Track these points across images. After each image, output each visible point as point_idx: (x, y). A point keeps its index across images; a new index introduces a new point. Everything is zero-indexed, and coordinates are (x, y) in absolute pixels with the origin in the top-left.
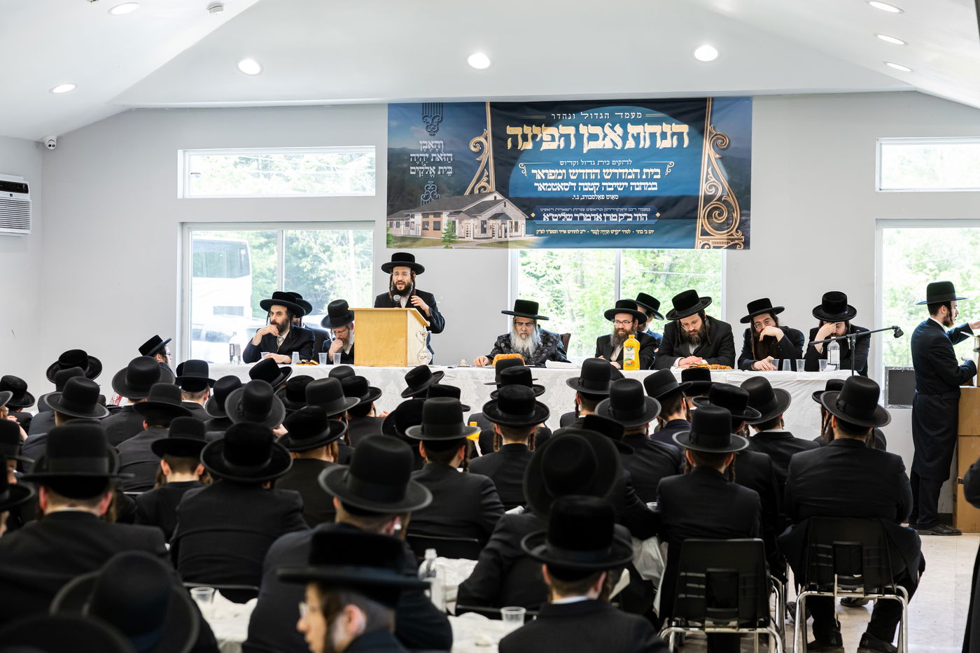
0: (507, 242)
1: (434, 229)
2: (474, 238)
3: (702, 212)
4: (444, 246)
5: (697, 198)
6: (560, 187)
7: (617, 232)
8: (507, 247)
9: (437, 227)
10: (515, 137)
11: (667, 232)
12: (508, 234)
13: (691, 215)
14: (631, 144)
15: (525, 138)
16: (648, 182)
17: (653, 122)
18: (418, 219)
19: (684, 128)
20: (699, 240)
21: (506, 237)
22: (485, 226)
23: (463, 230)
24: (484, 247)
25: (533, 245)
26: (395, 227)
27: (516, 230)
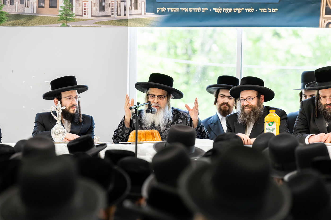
0: (127, 20)
1: (50, 7)
2: (92, 16)
4: (61, 24)
7: (240, 10)
8: (127, 26)
9: (53, 4)
11: (291, 11)
12: (128, 12)
20: (324, 19)
21: (125, 15)
22: (104, 4)
23: (80, 8)
24: (102, 26)
25: (153, 23)
26: (9, 4)
27: (136, 8)
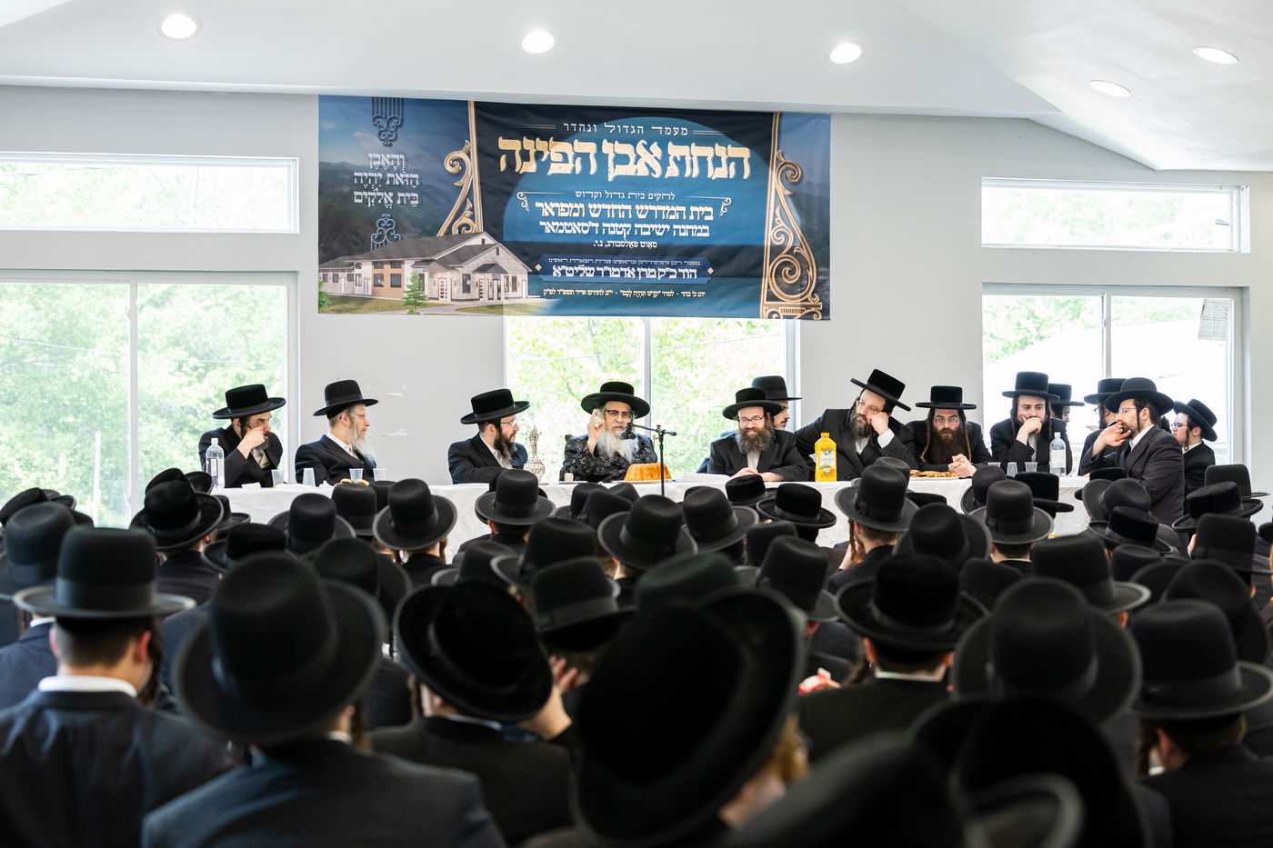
0: (502, 306)
1: (392, 286)
2: (452, 300)
3: (768, 268)
4: (408, 311)
5: (761, 249)
6: (576, 228)
7: (656, 293)
8: (502, 314)
9: (396, 282)
10: (510, 154)
11: (723, 295)
12: (503, 295)
13: (754, 272)
14: (673, 171)
15: (525, 156)
16: (696, 222)
17: (703, 141)
18: (367, 270)
19: (744, 153)
20: (765, 307)
21: (499, 299)
22: (468, 282)
23: (435, 288)
24: (466, 313)
25: (538, 311)
26: (330, 281)
27: (515, 289)
